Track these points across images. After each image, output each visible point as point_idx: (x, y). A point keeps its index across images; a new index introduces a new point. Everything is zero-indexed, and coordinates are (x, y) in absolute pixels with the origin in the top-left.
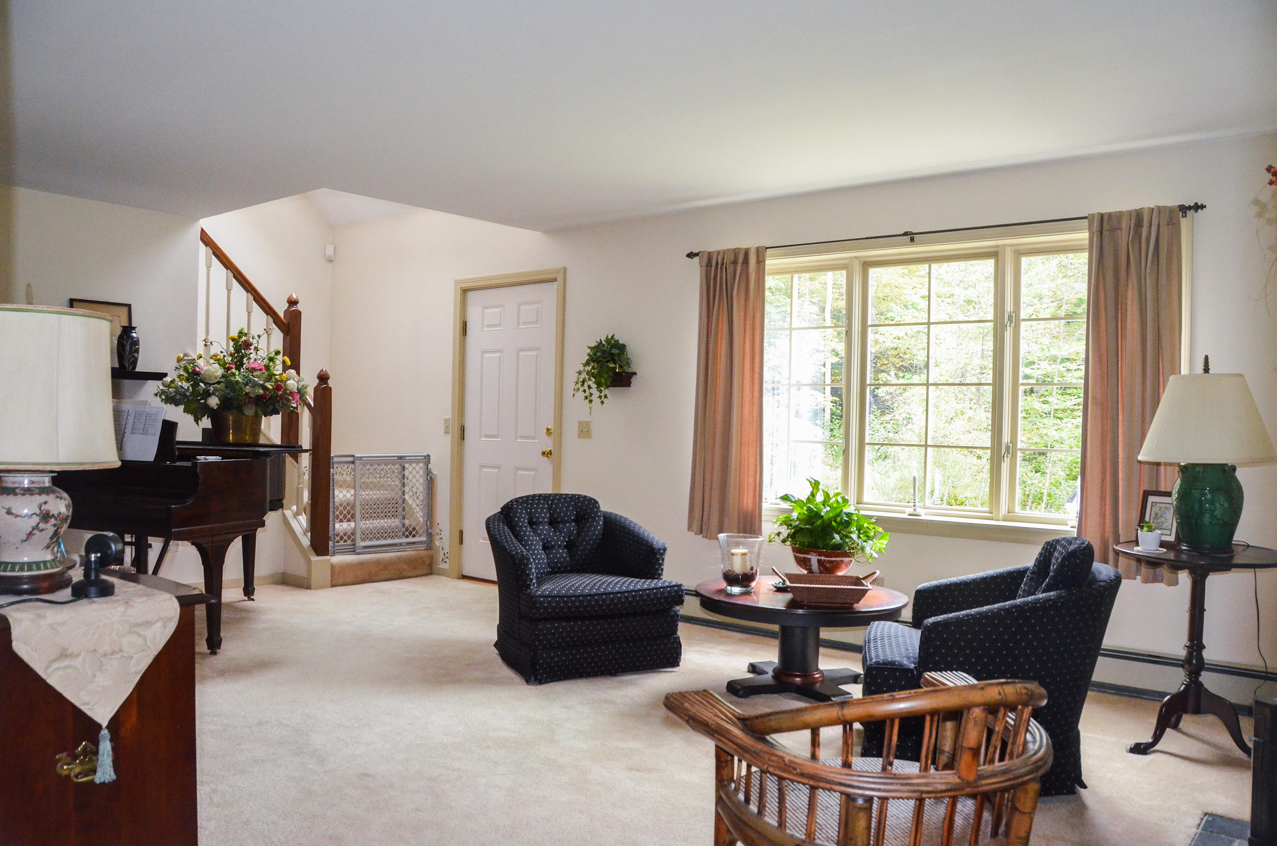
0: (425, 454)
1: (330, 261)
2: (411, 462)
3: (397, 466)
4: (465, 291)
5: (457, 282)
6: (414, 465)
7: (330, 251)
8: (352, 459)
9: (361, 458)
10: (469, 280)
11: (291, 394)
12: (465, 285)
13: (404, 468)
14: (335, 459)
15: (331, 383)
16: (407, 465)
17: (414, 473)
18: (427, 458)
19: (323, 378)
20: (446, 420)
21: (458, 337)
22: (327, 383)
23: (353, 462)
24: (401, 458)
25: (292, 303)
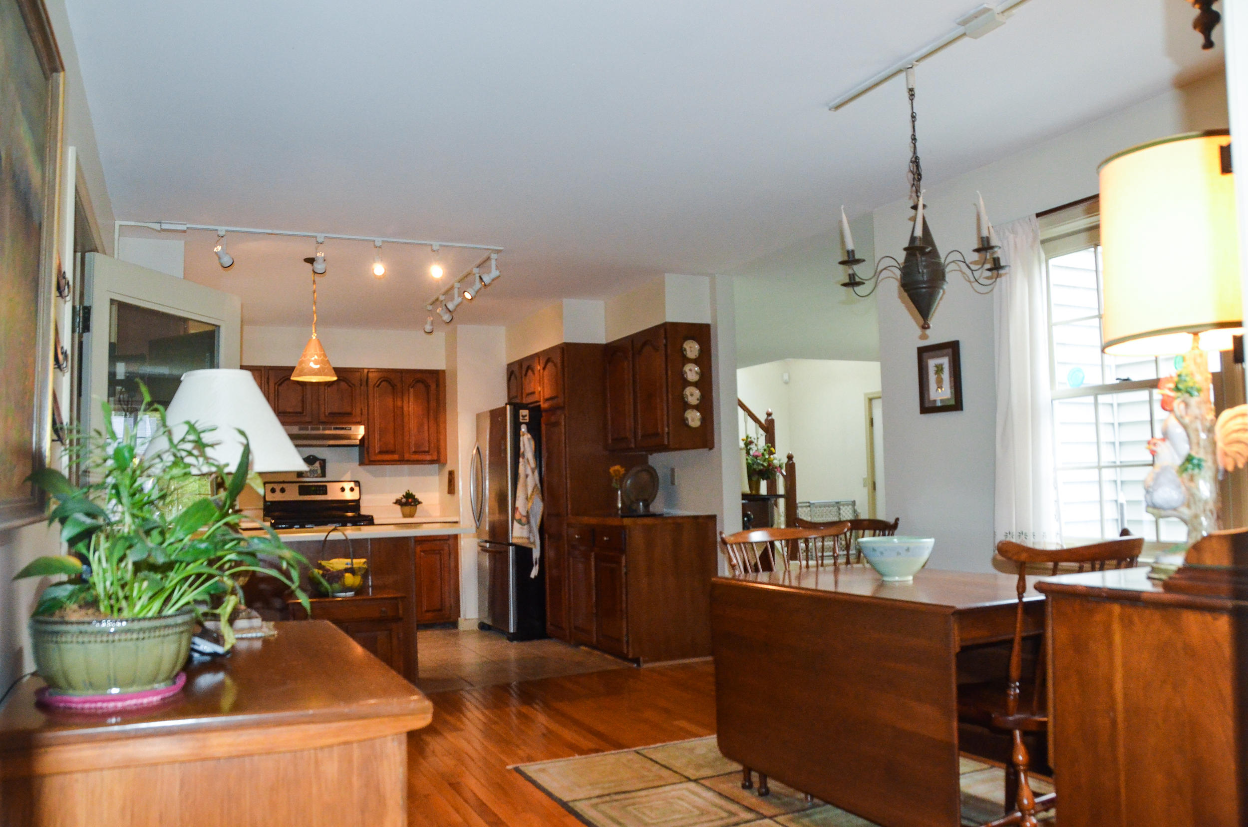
0: (852, 500)
1: (786, 383)
2: (843, 505)
3: (836, 508)
4: (871, 400)
5: (865, 394)
6: (846, 507)
7: (786, 377)
8: (808, 504)
9: (814, 504)
10: (872, 393)
11: (776, 468)
12: (871, 396)
13: (839, 509)
14: (799, 505)
15: (795, 460)
16: (841, 507)
17: (846, 511)
18: (854, 503)
19: (790, 458)
20: (864, 479)
21: (868, 429)
22: (792, 460)
23: (809, 506)
24: (837, 503)
25: (769, 414)
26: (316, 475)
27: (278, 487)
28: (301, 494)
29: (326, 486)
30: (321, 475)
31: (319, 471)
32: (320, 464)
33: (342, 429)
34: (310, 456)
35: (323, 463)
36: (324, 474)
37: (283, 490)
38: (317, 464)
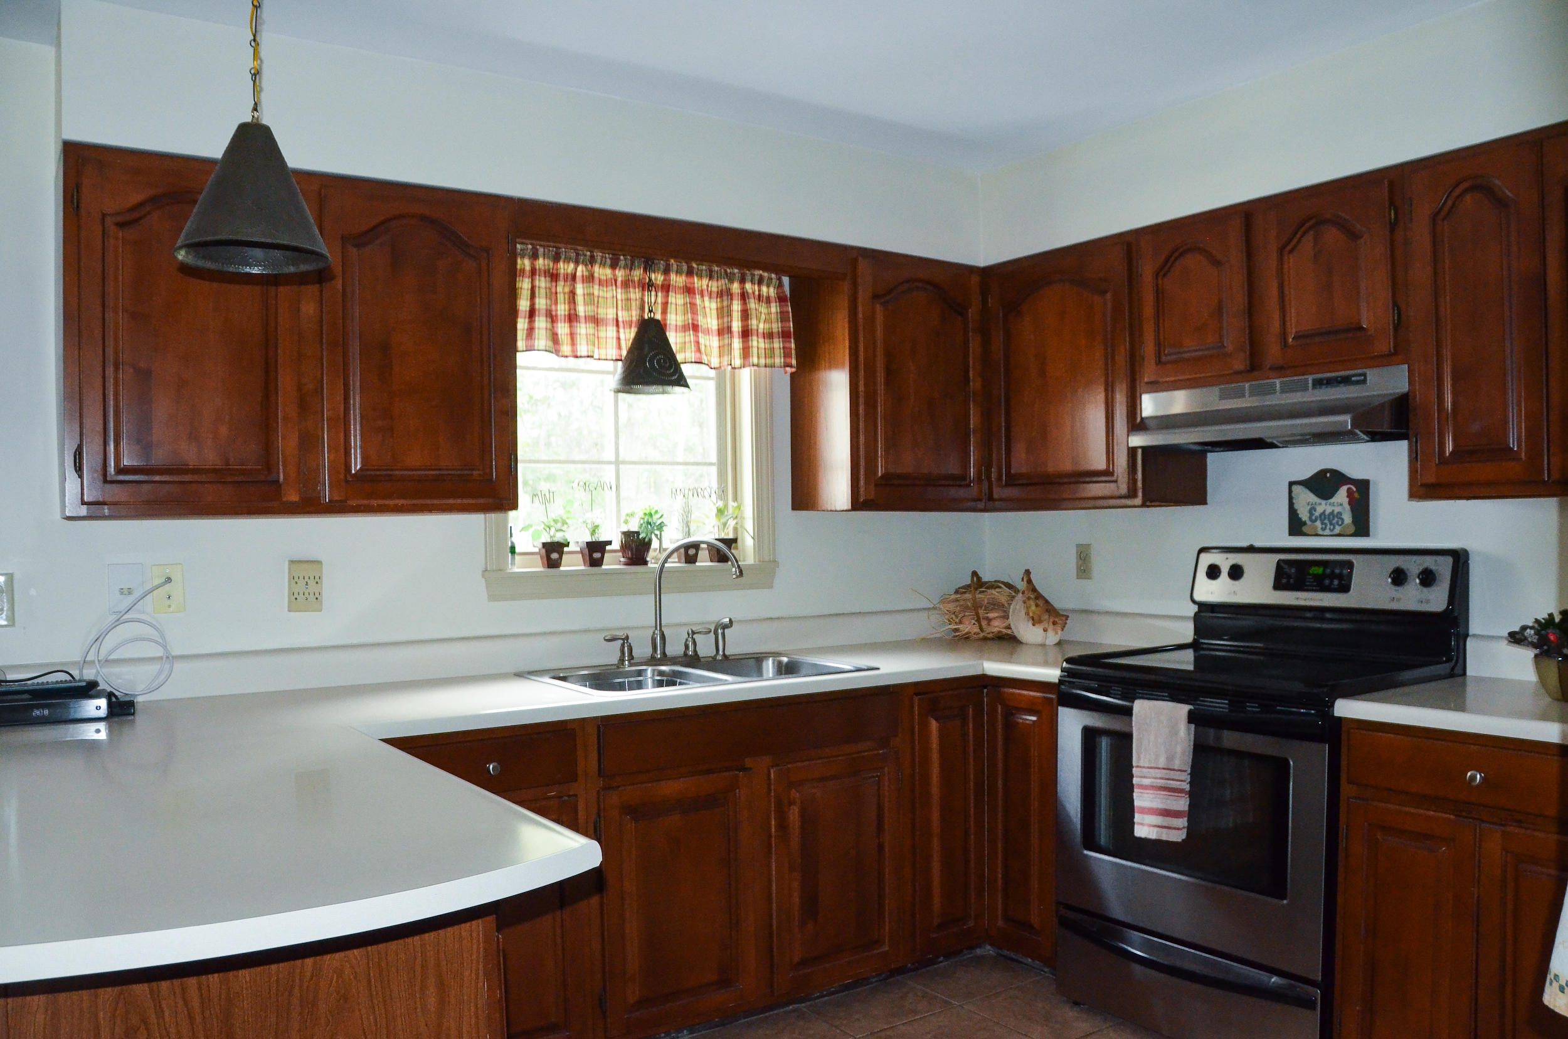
26: (1338, 530)
27: (1225, 562)
28: (1278, 586)
29: (1350, 565)
30: (1352, 530)
31: (1348, 518)
32: (1350, 493)
33: (1346, 381)
34: (1322, 474)
35: (1361, 492)
36: (1362, 527)
37: (1236, 573)
38: (1342, 495)
